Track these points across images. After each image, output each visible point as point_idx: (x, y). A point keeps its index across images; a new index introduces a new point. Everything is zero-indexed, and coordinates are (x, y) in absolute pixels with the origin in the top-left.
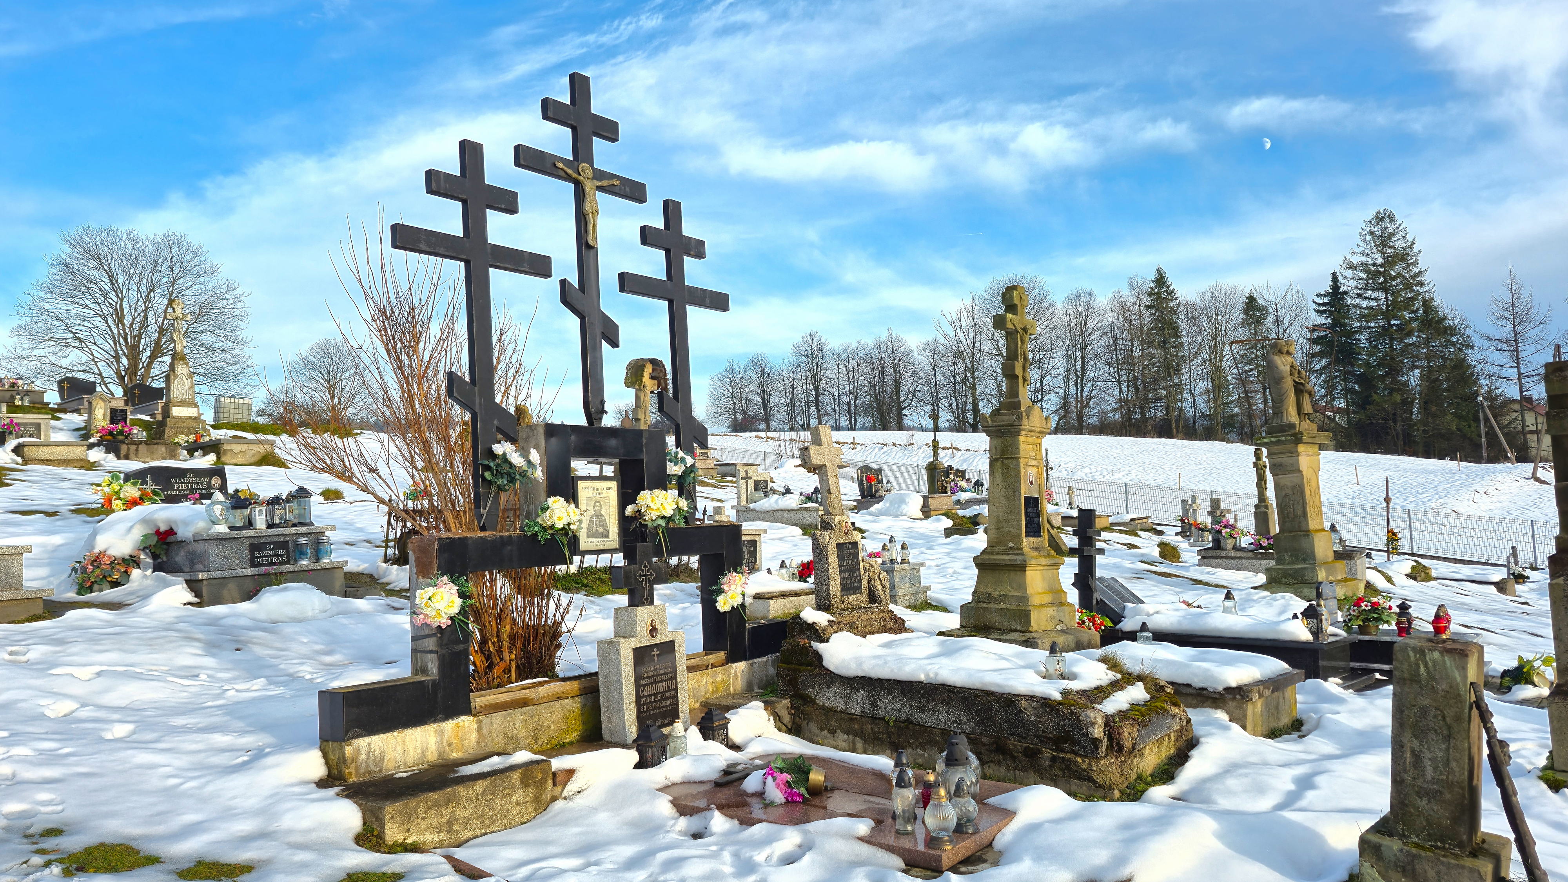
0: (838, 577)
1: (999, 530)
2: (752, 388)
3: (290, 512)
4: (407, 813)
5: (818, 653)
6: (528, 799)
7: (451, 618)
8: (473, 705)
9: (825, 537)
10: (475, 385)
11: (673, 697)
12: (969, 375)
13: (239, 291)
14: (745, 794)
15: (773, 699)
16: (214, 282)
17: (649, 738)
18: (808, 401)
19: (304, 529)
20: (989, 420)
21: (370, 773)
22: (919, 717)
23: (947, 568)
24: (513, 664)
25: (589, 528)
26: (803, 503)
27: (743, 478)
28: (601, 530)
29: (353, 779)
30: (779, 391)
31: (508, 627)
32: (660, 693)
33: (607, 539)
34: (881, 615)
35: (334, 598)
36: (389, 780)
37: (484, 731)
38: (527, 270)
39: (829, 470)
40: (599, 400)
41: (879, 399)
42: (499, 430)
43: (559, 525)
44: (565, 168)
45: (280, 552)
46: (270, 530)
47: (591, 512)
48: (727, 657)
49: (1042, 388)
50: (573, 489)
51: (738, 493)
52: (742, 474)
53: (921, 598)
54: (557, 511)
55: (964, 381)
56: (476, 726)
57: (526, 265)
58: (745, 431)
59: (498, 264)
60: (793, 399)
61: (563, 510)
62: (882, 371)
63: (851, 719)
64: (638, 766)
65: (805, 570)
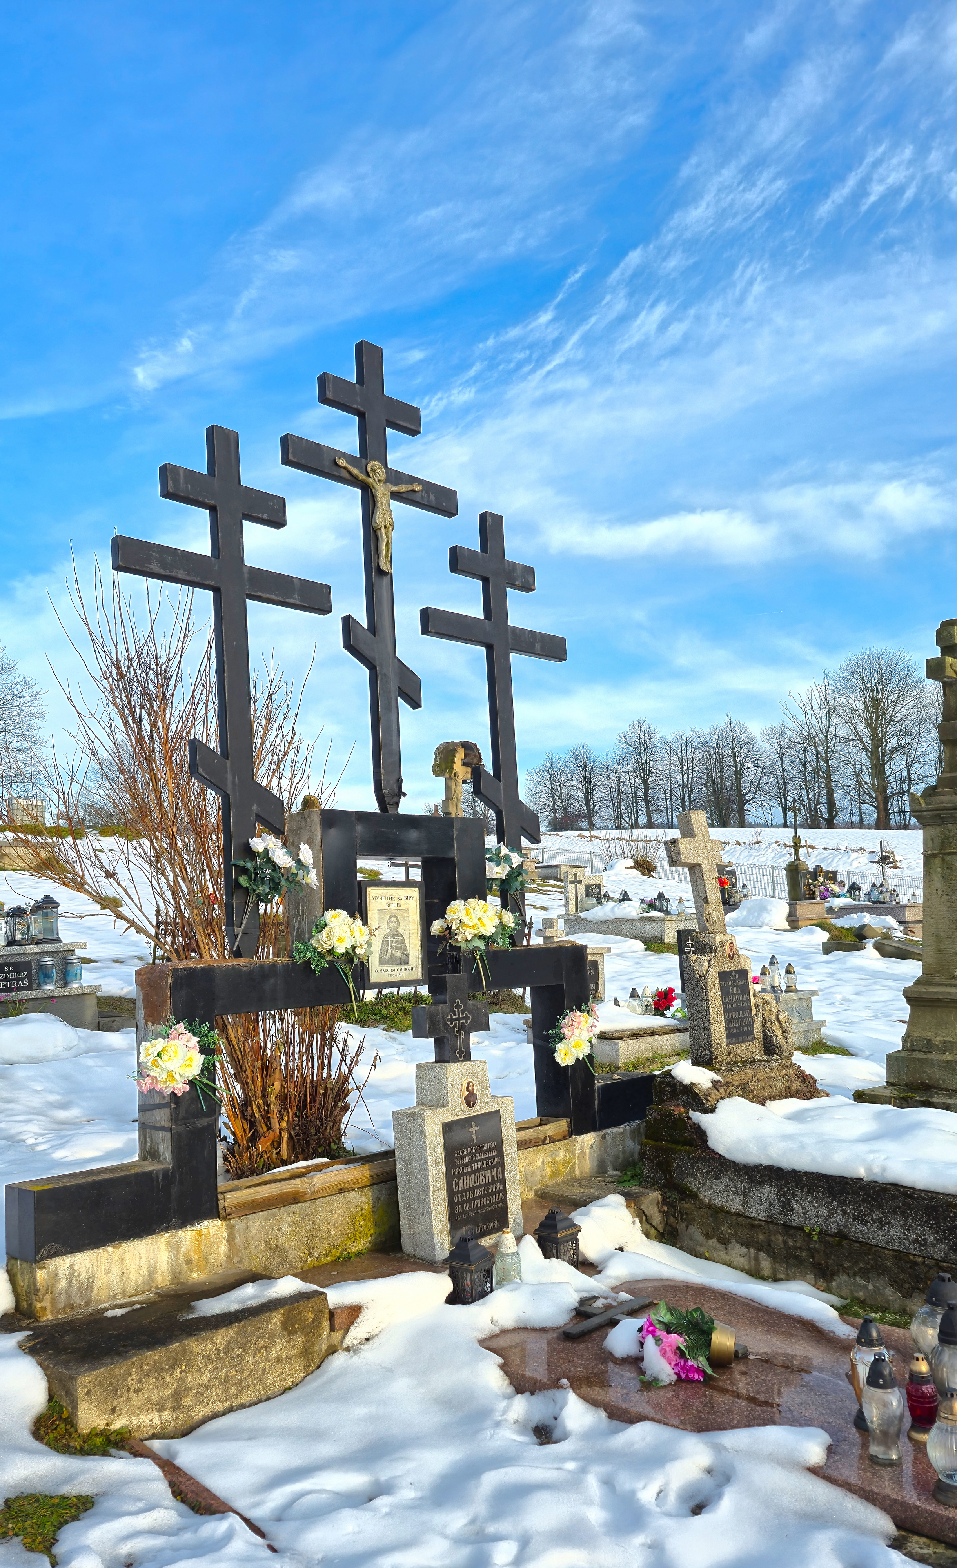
0: (722, 1018)
1: (939, 951)
2: (573, 783)
3: (36, 928)
4: (111, 1384)
5: (699, 1127)
6: (294, 1352)
7: (191, 1083)
8: (221, 1204)
9: (701, 964)
10: (227, 759)
11: (499, 1192)
12: (822, 763)
13: (36, 689)
14: (608, 1357)
15: (636, 1189)
16: (12, 679)
17: (466, 1259)
18: (636, 796)
19: (49, 947)
20: (922, 801)
21: (72, 1306)
22: (857, 1229)
23: (834, 993)
24: (285, 1135)
25: (383, 953)
26: (645, 911)
27: (571, 882)
28: (398, 954)
29: (48, 1317)
30: (603, 786)
31: (277, 1085)
32: (480, 1186)
33: (407, 967)
34: (784, 1072)
35: (83, 1032)
36: (96, 1321)
37: (237, 1240)
38: (297, 602)
39: (705, 871)
40: (396, 776)
41: (716, 792)
42: (260, 818)
43: (340, 949)
44: (350, 467)
45: (21, 975)
46: (9, 948)
47: (384, 930)
48: (570, 1127)
49: (909, 778)
50: (360, 897)
51: (567, 900)
52: (571, 877)
53: (814, 1037)
54: (337, 930)
55: (817, 770)
56: (225, 1234)
57: (296, 595)
58: (566, 830)
59: (259, 594)
60: (619, 794)
61: (346, 928)
62: (720, 760)
63: (753, 1226)
64: (452, 1299)
65: (662, 1001)
